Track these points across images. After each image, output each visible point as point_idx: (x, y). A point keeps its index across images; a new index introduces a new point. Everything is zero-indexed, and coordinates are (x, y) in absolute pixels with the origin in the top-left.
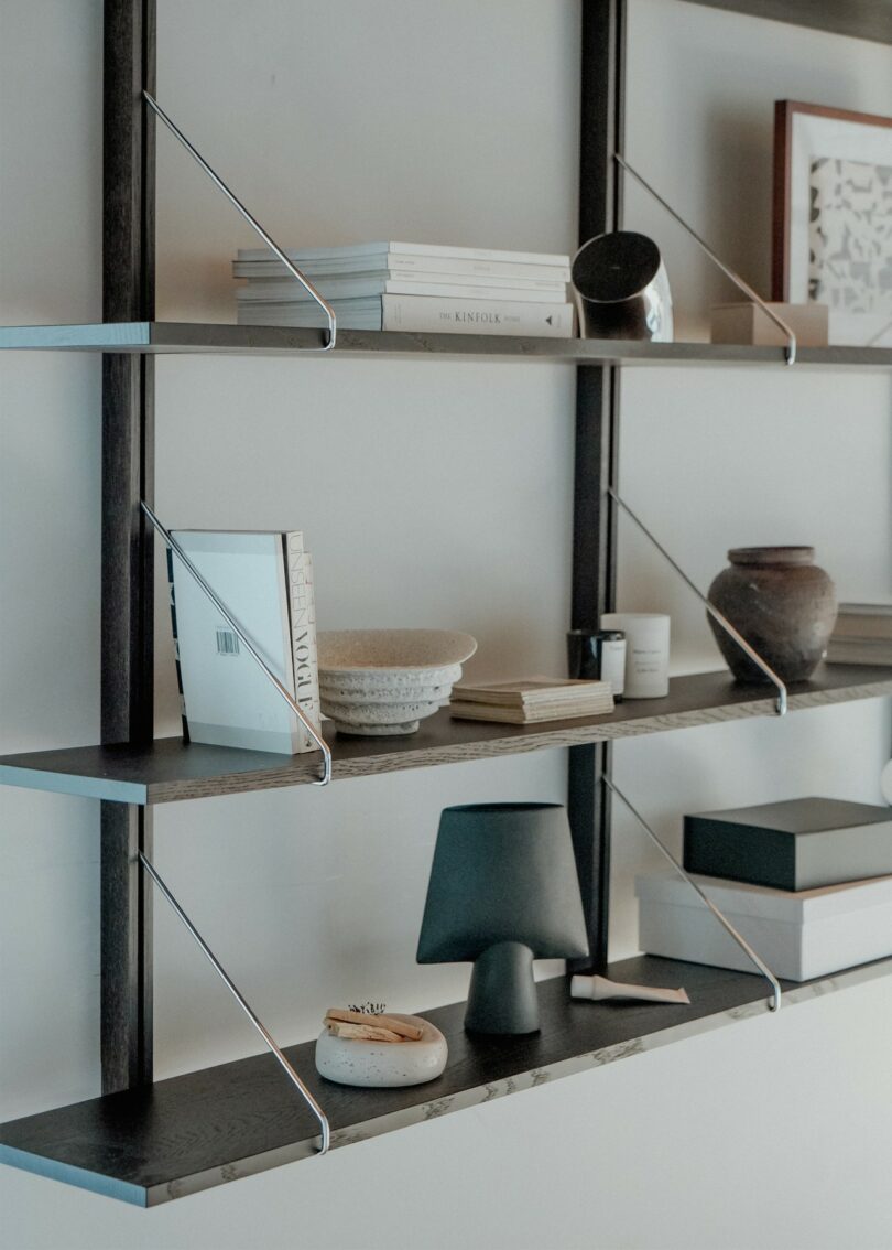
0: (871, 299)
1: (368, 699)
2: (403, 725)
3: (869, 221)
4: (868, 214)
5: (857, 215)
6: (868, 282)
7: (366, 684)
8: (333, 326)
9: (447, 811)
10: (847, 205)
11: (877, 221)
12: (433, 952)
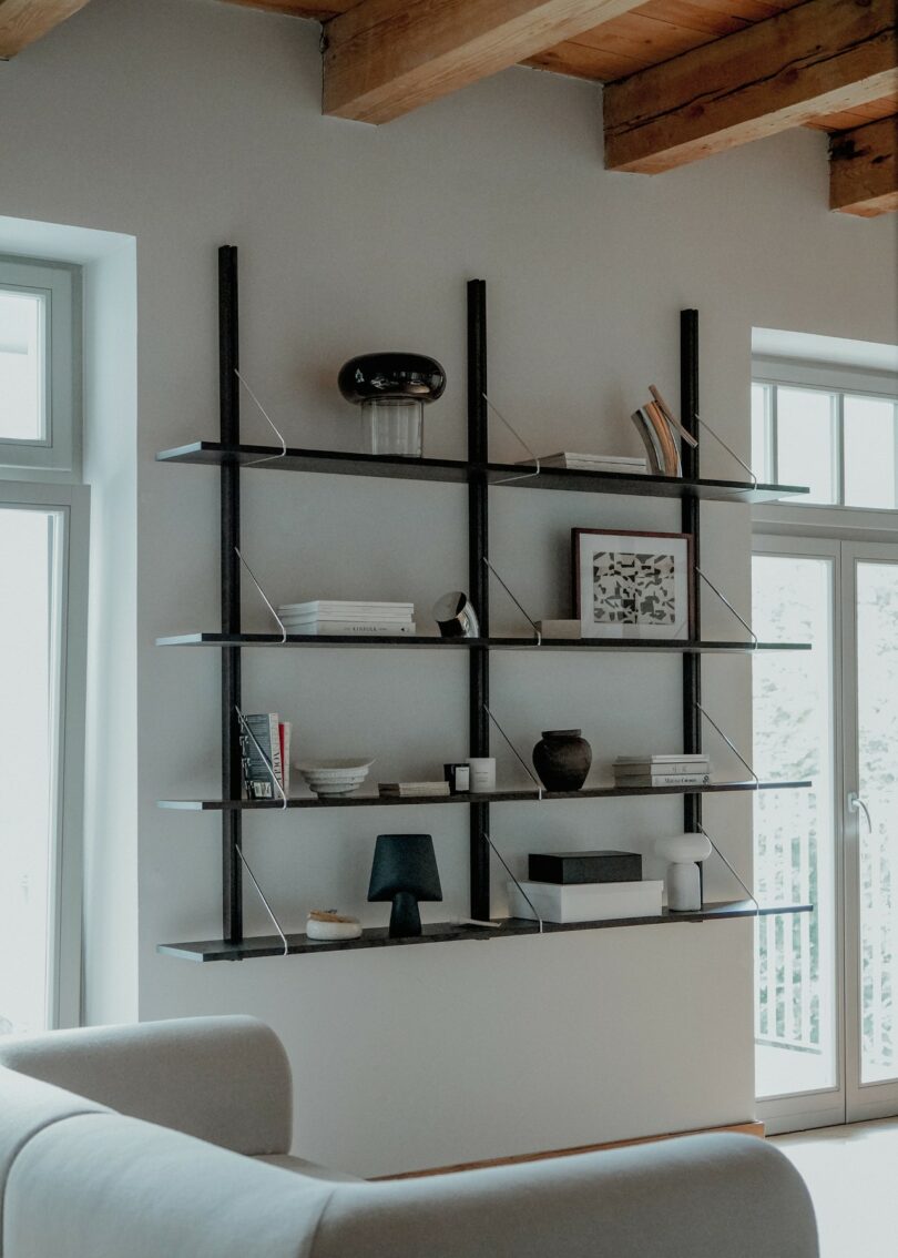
0: (636, 617)
1: (324, 782)
2: (341, 793)
3: (633, 581)
4: (633, 578)
5: (625, 578)
6: (633, 609)
7: (322, 776)
8: (284, 633)
9: (379, 837)
10: (618, 573)
11: (638, 580)
12: (375, 897)
